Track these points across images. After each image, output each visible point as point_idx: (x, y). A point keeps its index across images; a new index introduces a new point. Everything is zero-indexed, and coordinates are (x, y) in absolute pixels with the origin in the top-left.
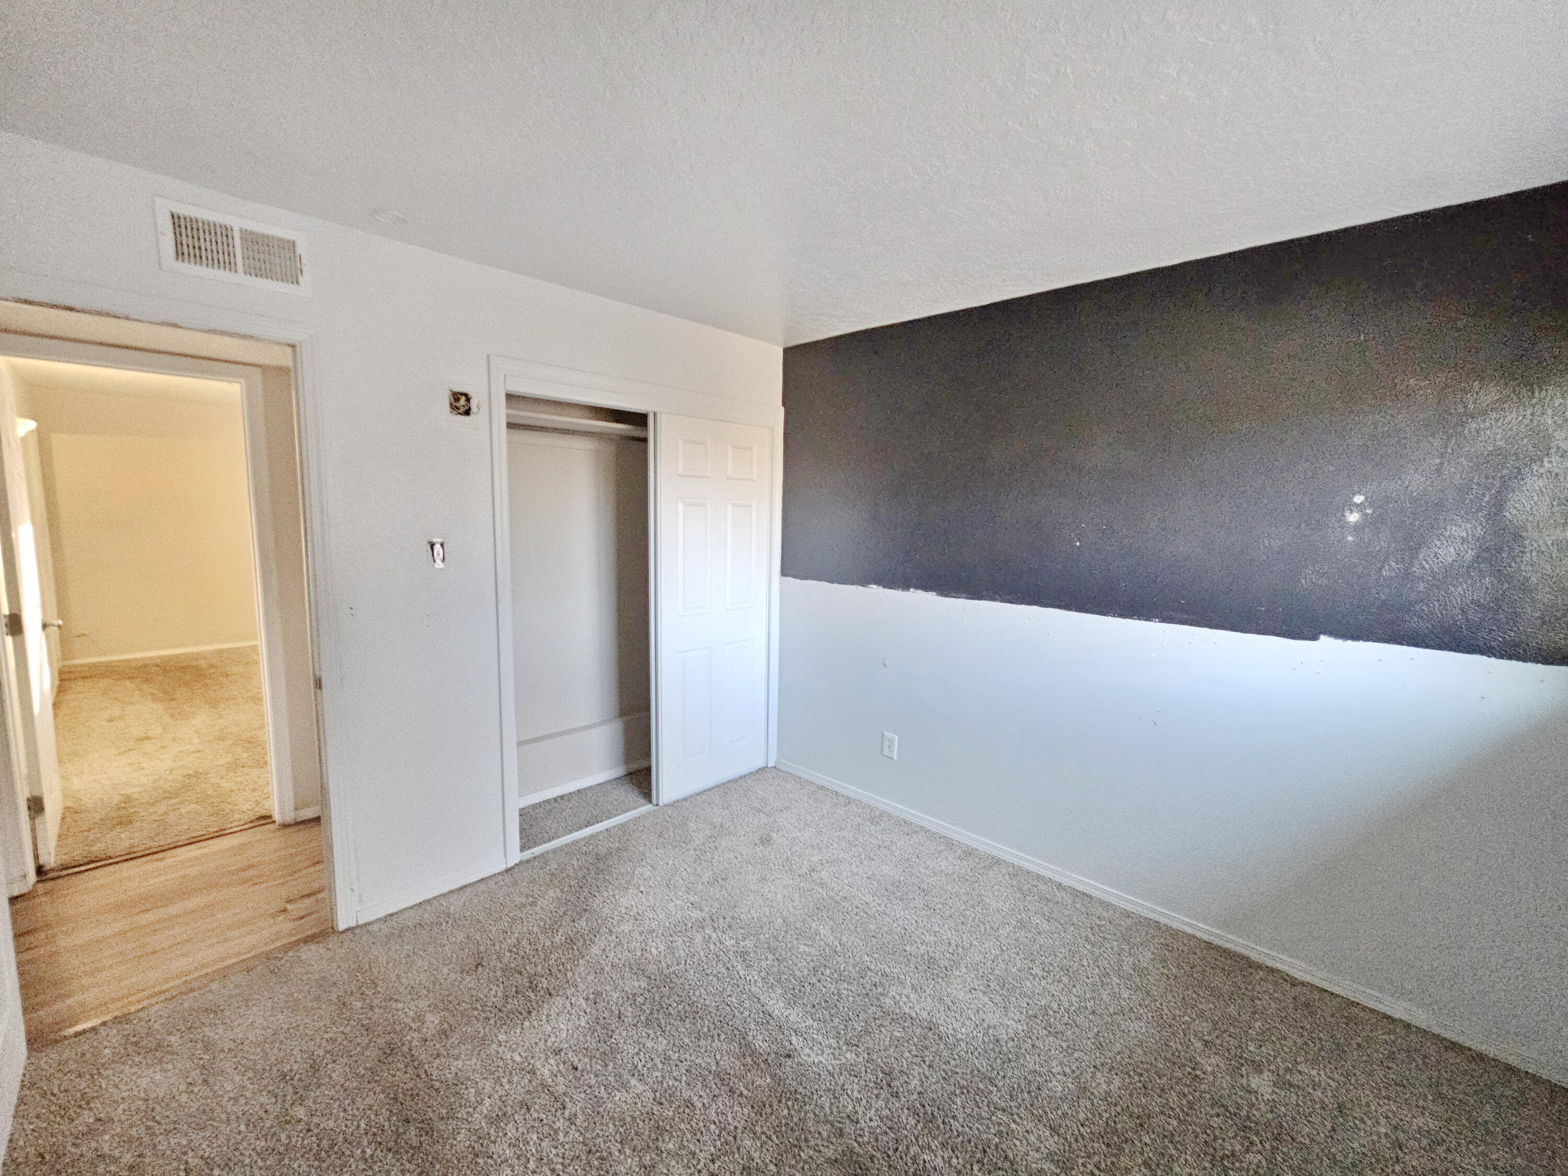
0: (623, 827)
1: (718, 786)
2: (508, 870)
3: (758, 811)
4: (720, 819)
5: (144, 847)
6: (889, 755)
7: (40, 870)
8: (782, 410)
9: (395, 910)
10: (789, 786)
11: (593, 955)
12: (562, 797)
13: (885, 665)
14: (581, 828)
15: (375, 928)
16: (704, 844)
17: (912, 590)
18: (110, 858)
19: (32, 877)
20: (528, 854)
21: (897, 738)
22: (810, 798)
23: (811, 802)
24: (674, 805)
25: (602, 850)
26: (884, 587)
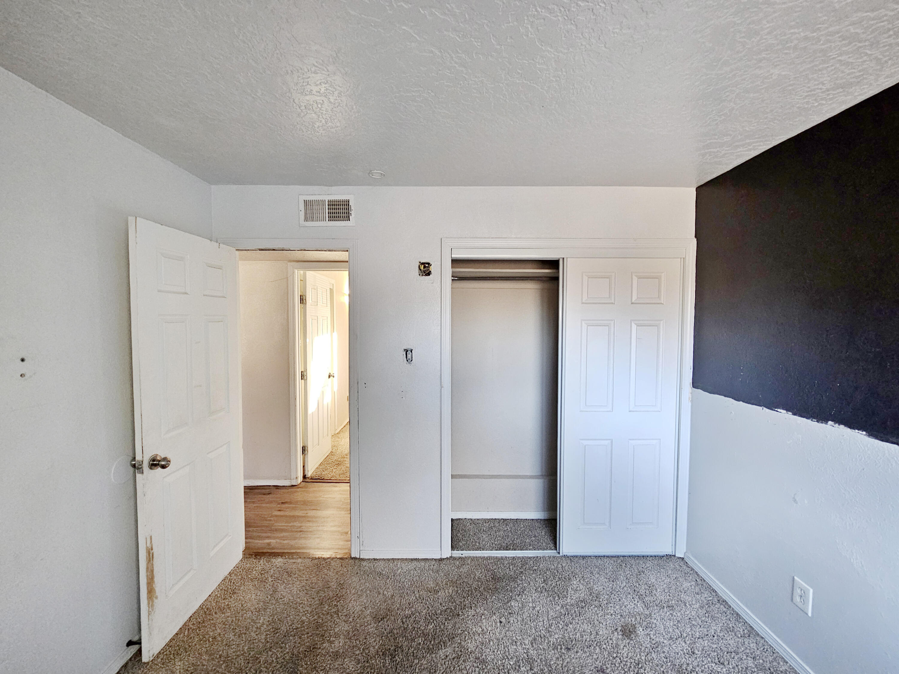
0: (524, 560)
1: (618, 557)
2: (441, 560)
3: (641, 597)
4: (601, 588)
5: (335, 478)
6: (800, 605)
7: (304, 477)
8: (695, 241)
9: (378, 558)
10: (686, 585)
11: (438, 656)
12: (505, 520)
13: (795, 501)
14: (500, 549)
15: (364, 563)
16: (572, 605)
17: (830, 423)
18: (323, 479)
19: (300, 479)
20: (457, 554)
21: (811, 591)
22: (702, 607)
23: (702, 612)
24: (571, 558)
25: (500, 573)
26: (794, 414)
